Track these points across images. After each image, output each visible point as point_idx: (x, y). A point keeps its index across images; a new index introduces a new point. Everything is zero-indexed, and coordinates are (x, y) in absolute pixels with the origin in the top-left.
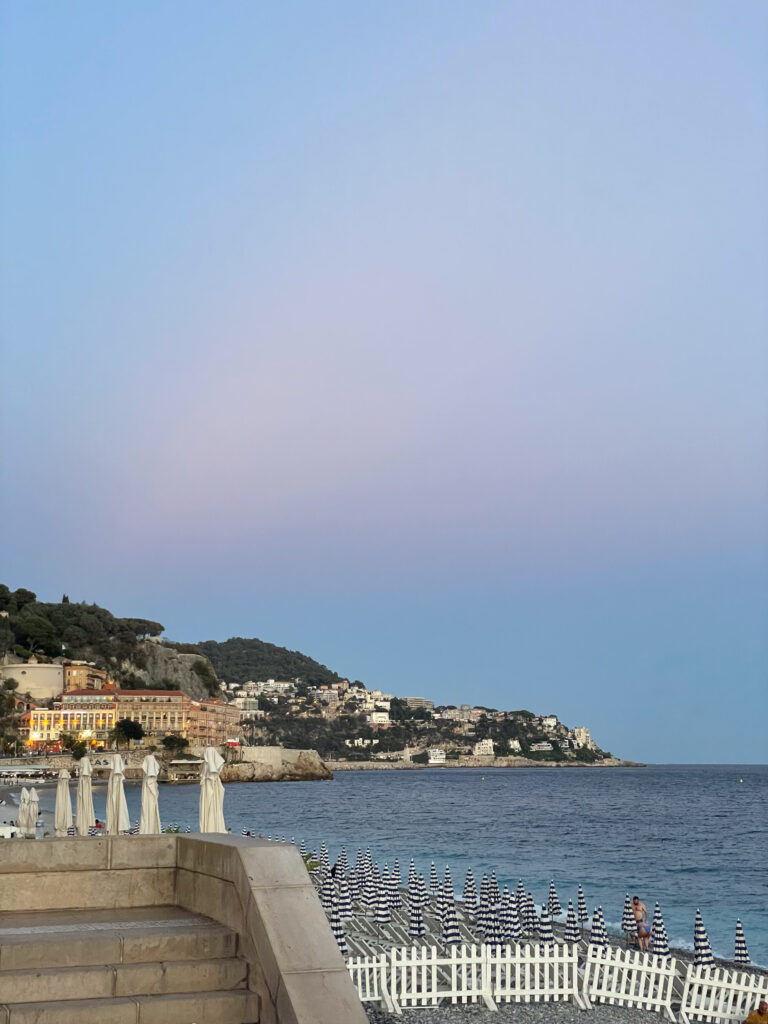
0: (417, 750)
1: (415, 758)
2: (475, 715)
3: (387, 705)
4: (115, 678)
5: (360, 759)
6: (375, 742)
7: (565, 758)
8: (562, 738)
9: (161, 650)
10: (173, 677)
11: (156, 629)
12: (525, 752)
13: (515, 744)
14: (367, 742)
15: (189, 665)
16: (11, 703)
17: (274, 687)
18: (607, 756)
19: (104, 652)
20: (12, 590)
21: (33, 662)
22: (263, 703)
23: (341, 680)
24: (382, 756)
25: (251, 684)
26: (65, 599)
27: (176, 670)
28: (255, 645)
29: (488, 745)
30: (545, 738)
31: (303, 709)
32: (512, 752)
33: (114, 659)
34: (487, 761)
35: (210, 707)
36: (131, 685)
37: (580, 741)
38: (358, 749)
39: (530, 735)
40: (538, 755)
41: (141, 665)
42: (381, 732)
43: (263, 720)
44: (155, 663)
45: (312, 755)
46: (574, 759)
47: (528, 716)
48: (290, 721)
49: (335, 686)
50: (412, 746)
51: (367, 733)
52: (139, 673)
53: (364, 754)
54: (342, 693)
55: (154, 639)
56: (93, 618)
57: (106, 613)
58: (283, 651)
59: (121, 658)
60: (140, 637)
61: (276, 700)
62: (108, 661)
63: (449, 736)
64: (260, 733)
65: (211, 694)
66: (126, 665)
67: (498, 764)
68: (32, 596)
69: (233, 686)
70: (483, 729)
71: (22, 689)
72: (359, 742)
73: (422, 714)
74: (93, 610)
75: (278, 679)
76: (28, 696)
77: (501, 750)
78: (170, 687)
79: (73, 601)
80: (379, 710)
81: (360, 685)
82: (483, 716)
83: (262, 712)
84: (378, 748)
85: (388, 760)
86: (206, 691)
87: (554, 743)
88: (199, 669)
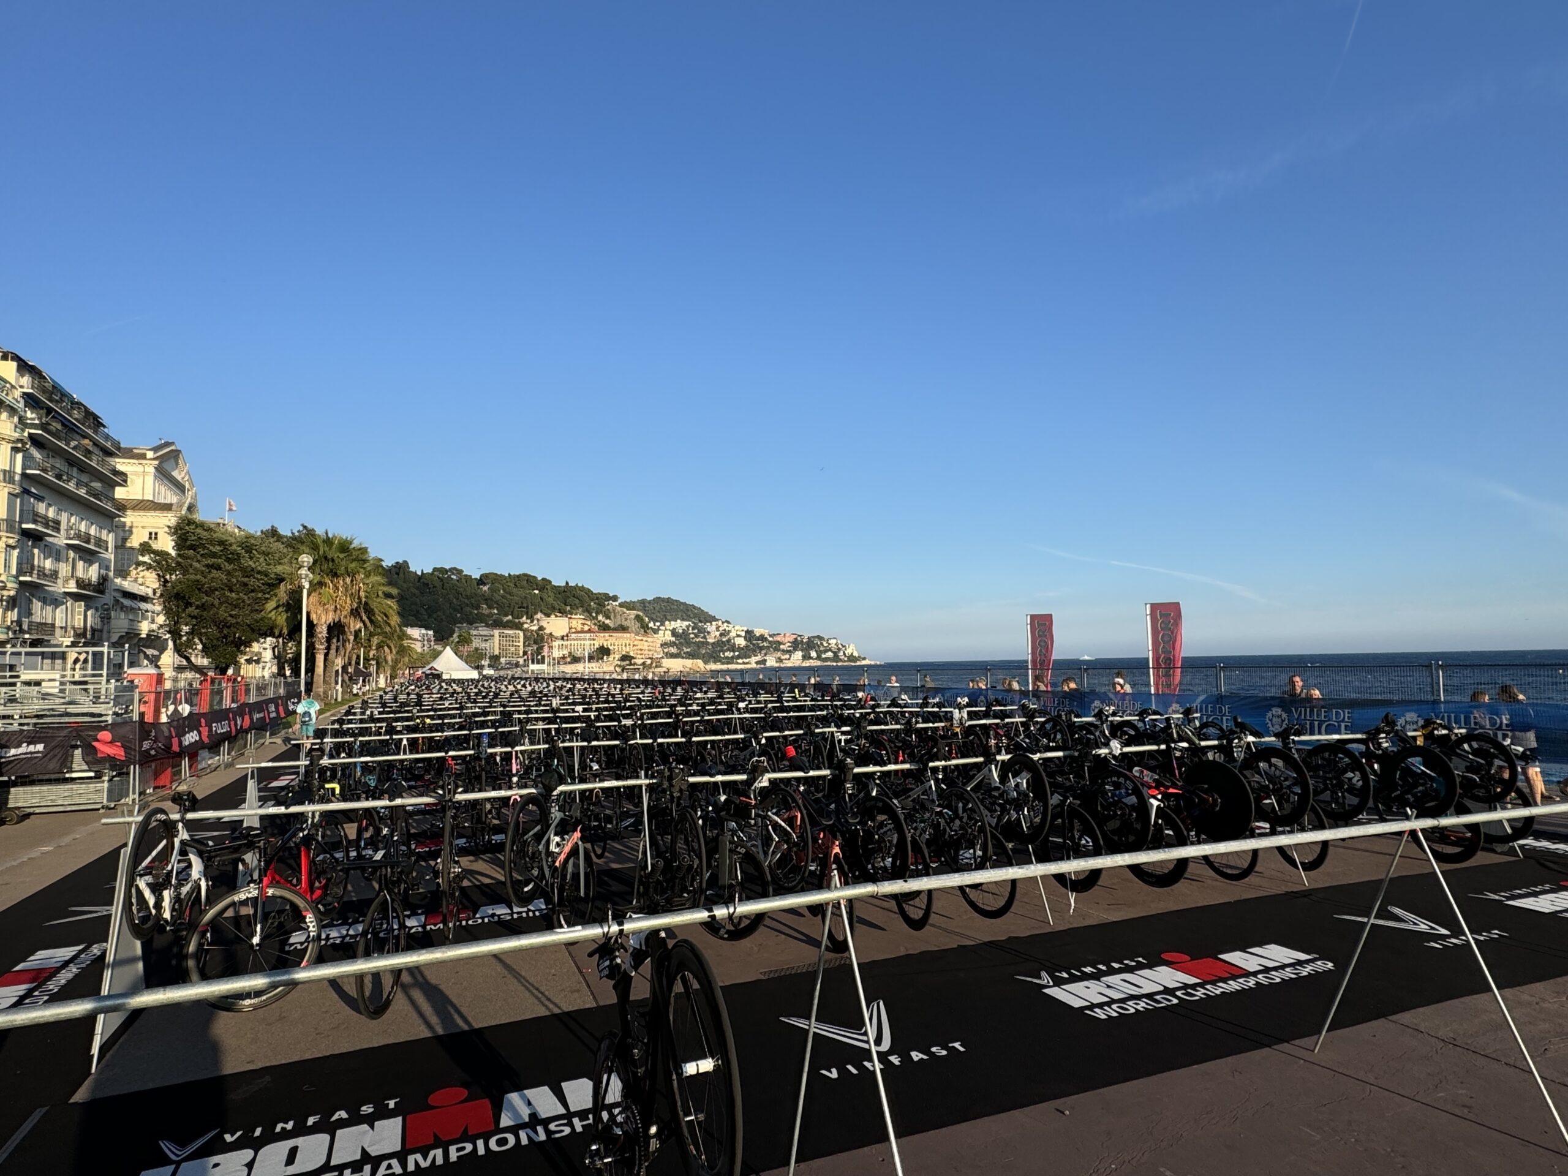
0: (759, 658)
1: (757, 663)
2: (791, 639)
3: (743, 634)
4: (595, 624)
5: (728, 663)
6: (737, 653)
7: (841, 660)
8: (839, 649)
9: (619, 609)
10: (625, 623)
11: (615, 598)
12: (819, 658)
13: (813, 654)
14: (732, 654)
15: (633, 616)
16: (543, 638)
17: (680, 625)
18: (864, 659)
19: (588, 611)
20: (539, 579)
21: (553, 616)
22: (674, 632)
23: (717, 620)
24: (740, 661)
25: (667, 623)
26: (567, 583)
27: (626, 619)
28: (669, 601)
29: (799, 655)
30: (830, 650)
31: (696, 636)
32: (811, 658)
33: (594, 615)
34: (797, 664)
35: (645, 639)
36: (604, 628)
37: (849, 652)
38: (727, 658)
39: (822, 649)
40: (826, 659)
41: (608, 617)
42: (740, 649)
43: (674, 643)
44: (615, 616)
45: (700, 663)
46: (845, 661)
47: (820, 638)
48: (688, 643)
49: (714, 623)
50: (755, 656)
51: (733, 648)
52: (607, 622)
53: (730, 661)
54: (718, 629)
55: (614, 603)
56: (582, 593)
57: (589, 590)
58: (685, 604)
59: (597, 614)
60: (606, 603)
61: (681, 631)
62: (591, 615)
63: (777, 649)
64: (673, 650)
65: (645, 632)
66: (600, 617)
67: (804, 665)
68: (550, 582)
69: (658, 624)
70: (796, 645)
71: (547, 631)
72: (727, 654)
73: (762, 638)
74: (582, 589)
75: (683, 620)
76: (551, 634)
77: (806, 657)
78: (623, 629)
79: (571, 584)
80: (738, 636)
81: (728, 622)
82: (796, 639)
83: (673, 639)
84: (739, 657)
85: (744, 663)
86: (642, 630)
87: (835, 653)
88: (638, 617)
